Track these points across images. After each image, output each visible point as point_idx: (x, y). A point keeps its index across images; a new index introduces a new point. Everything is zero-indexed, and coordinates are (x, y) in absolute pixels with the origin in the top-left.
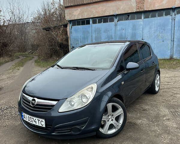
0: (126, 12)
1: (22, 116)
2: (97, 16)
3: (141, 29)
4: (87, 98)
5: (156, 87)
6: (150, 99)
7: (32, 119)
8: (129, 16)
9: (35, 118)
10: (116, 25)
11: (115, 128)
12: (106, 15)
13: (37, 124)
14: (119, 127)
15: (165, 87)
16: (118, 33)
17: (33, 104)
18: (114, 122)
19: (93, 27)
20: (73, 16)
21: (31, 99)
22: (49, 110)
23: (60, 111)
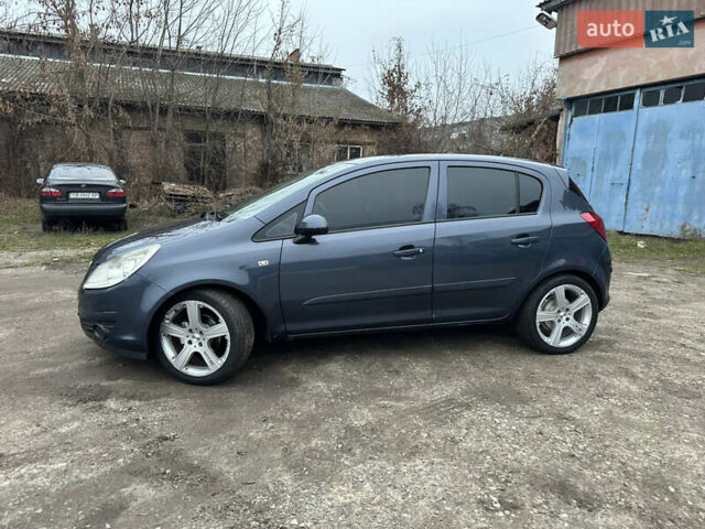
2: (660, 78)
11: (205, 367)
14: (215, 368)
18: (204, 350)
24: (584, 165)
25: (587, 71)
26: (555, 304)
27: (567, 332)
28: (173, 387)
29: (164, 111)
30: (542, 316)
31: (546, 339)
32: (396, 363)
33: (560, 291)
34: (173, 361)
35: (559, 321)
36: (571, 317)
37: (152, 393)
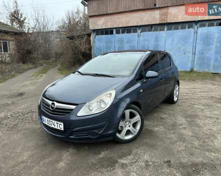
0: (149, 24)
1: (41, 119)
2: (120, 26)
3: (164, 41)
4: (105, 103)
5: (175, 97)
6: (168, 108)
7: (51, 122)
8: (152, 27)
9: (53, 121)
10: (139, 36)
11: (132, 134)
12: (130, 25)
13: (56, 127)
14: (136, 133)
15: (184, 97)
16: (141, 44)
17: (52, 108)
18: (131, 128)
19: (116, 37)
20: (97, 26)
21: (50, 102)
22: (68, 114)
23: (78, 115)
24: (101, 50)
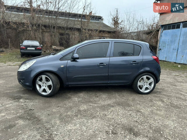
18: (46, 88)
19: (182, 30)
24: (166, 44)
25: (167, 18)
26: (143, 81)
27: (147, 89)
28: (38, 97)
29: (54, 28)
30: (139, 84)
31: (140, 90)
32: (98, 94)
33: (145, 77)
34: (39, 90)
35: (144, 85)
36: (148, 84)
37: (32, 98)
